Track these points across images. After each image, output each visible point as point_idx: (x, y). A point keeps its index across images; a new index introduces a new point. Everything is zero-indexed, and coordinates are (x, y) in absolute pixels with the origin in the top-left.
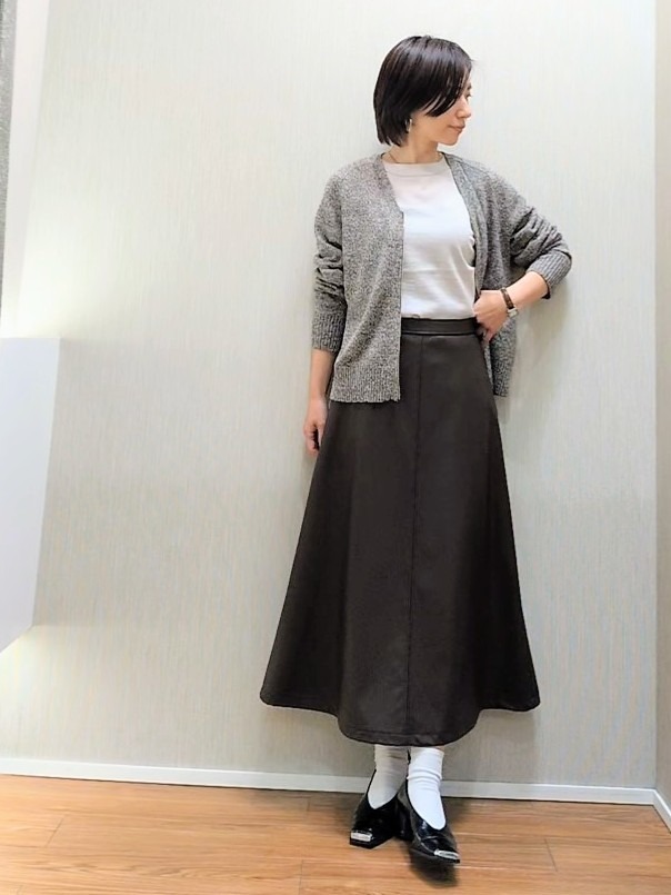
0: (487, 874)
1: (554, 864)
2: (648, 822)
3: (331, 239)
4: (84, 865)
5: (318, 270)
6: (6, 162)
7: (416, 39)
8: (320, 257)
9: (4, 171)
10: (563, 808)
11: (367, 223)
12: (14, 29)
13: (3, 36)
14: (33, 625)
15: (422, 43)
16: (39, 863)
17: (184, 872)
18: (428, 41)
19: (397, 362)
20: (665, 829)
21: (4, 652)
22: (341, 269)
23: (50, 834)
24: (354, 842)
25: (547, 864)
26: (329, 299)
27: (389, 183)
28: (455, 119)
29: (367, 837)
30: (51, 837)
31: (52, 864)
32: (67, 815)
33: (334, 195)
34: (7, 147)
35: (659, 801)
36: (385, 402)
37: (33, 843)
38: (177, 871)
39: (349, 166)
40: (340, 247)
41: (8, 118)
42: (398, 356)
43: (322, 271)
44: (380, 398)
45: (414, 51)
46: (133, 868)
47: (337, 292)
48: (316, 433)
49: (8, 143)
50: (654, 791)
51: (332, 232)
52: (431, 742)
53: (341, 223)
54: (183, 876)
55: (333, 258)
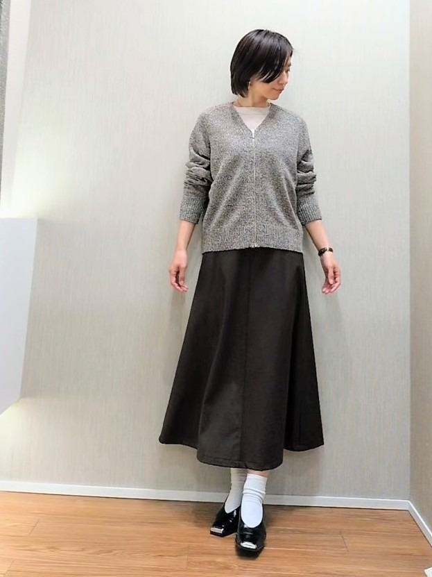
0: (305, 553)
1: (346, 547)
2: (405, 521)
4: (52, 548)
6: (3, 108)
7: (260, 31)
9: (2, 114)
10: (352, 512)
12: (8, 25)
13: (2, 30)
14: (21, 398)
15: (263, 34)
16: (25, 546)
17: (116, 552)
18: (267, 33)
20: (415, 525)
21: (2, 415)
23: (32, 528)
24: (213, 533)
25: (343, 547)
29: (221, 531)
30: (32, 530)
31: (33, 547)
32: (42, 517)
34: (4, 98)
35: (411, 507)
37: (21, 534)
38: (110, 552)
39: (212, 108)
40: (209, 159)
41: (5, 80)
45: (257, 39)
46: (83, 550)
48: (179, 272)
49: (4, 96)
50: (409, 502)
54: (114, 555)
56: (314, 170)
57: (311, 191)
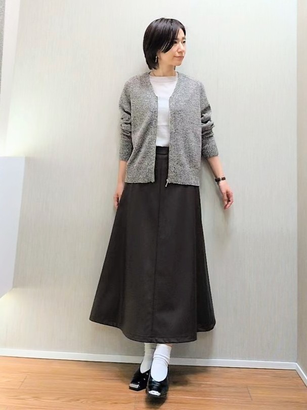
1: (251, 397)
2: (293, 378)
3: (126, 110)
4: (36, 397)
5: (121, 125)
8: (122, 119)
11: (140, 102)
14: (13, 288)
16: (16, 396)
17: (82, 400)
19: (154, 164)
22: (130, 124)
23: (21, 383)
24: (131, 388)
25: (248, 397)
26: (126, 137)
27: (151, 84)
28: (177, 53)
29: (137, 386)
30: (21, 385)
31: (22, 397)
32: (28, 375)
33: (126, 91)
35: (298, 367)
36: (148, 183)
37: (13, 388)
38: (78, 400)
39: (134, 77)
40: (130, 114)
42: (154, 162)
43: (123, 125)
44: (146, 181)
46: (59, 399)
47: (129, 135)
48: (118, 198)
50: (297, 364)
51: (126, 107)
52: (162, 341)
53: (130, 103)
54: (82, 402)
55: (127, 119)
56: (211, 120)
57: (211, 135)
